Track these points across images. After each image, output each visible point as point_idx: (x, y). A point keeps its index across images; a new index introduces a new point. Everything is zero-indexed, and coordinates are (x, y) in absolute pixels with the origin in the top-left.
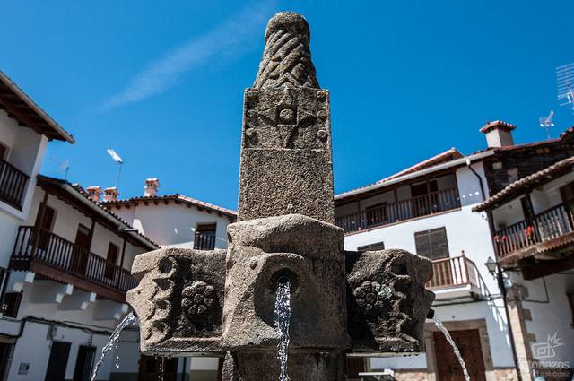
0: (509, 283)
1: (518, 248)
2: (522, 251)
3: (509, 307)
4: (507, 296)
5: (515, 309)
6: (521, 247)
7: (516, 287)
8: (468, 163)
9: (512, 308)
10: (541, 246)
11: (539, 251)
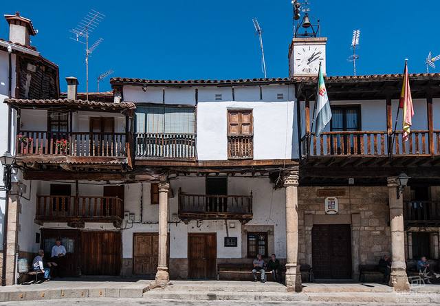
0: (15, 179)
1: (44, 153)
2: (49, 156)
3: (10, 200)
4: (12, 190)
5: (16, 203)
6: (49, 153)
7: (20, 183)
8: (10, 50)
9: (13, 201)
10: (71, 159)
11: (68, 161)
